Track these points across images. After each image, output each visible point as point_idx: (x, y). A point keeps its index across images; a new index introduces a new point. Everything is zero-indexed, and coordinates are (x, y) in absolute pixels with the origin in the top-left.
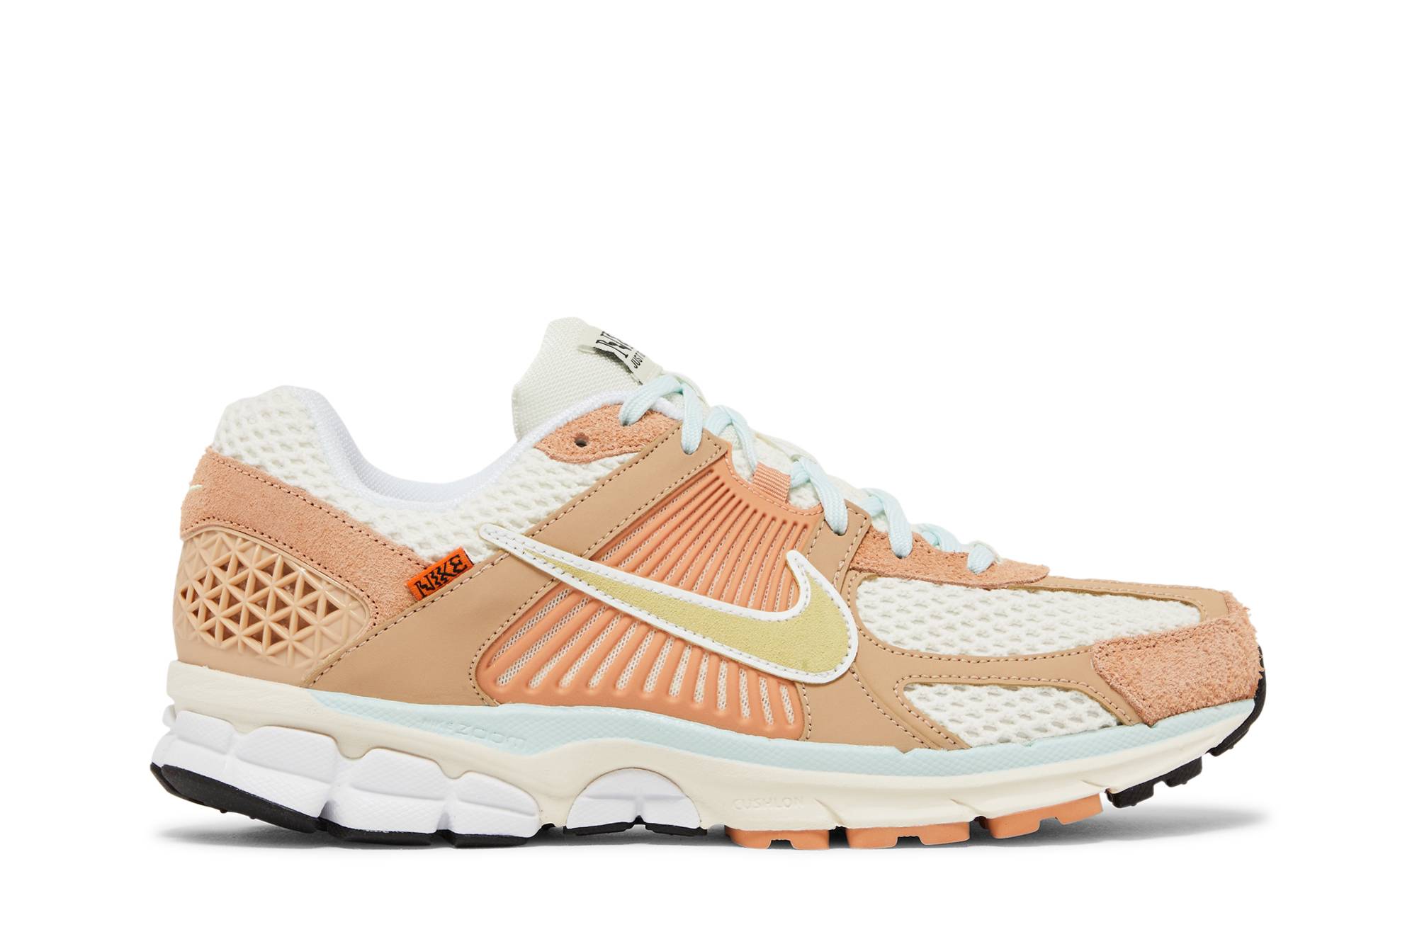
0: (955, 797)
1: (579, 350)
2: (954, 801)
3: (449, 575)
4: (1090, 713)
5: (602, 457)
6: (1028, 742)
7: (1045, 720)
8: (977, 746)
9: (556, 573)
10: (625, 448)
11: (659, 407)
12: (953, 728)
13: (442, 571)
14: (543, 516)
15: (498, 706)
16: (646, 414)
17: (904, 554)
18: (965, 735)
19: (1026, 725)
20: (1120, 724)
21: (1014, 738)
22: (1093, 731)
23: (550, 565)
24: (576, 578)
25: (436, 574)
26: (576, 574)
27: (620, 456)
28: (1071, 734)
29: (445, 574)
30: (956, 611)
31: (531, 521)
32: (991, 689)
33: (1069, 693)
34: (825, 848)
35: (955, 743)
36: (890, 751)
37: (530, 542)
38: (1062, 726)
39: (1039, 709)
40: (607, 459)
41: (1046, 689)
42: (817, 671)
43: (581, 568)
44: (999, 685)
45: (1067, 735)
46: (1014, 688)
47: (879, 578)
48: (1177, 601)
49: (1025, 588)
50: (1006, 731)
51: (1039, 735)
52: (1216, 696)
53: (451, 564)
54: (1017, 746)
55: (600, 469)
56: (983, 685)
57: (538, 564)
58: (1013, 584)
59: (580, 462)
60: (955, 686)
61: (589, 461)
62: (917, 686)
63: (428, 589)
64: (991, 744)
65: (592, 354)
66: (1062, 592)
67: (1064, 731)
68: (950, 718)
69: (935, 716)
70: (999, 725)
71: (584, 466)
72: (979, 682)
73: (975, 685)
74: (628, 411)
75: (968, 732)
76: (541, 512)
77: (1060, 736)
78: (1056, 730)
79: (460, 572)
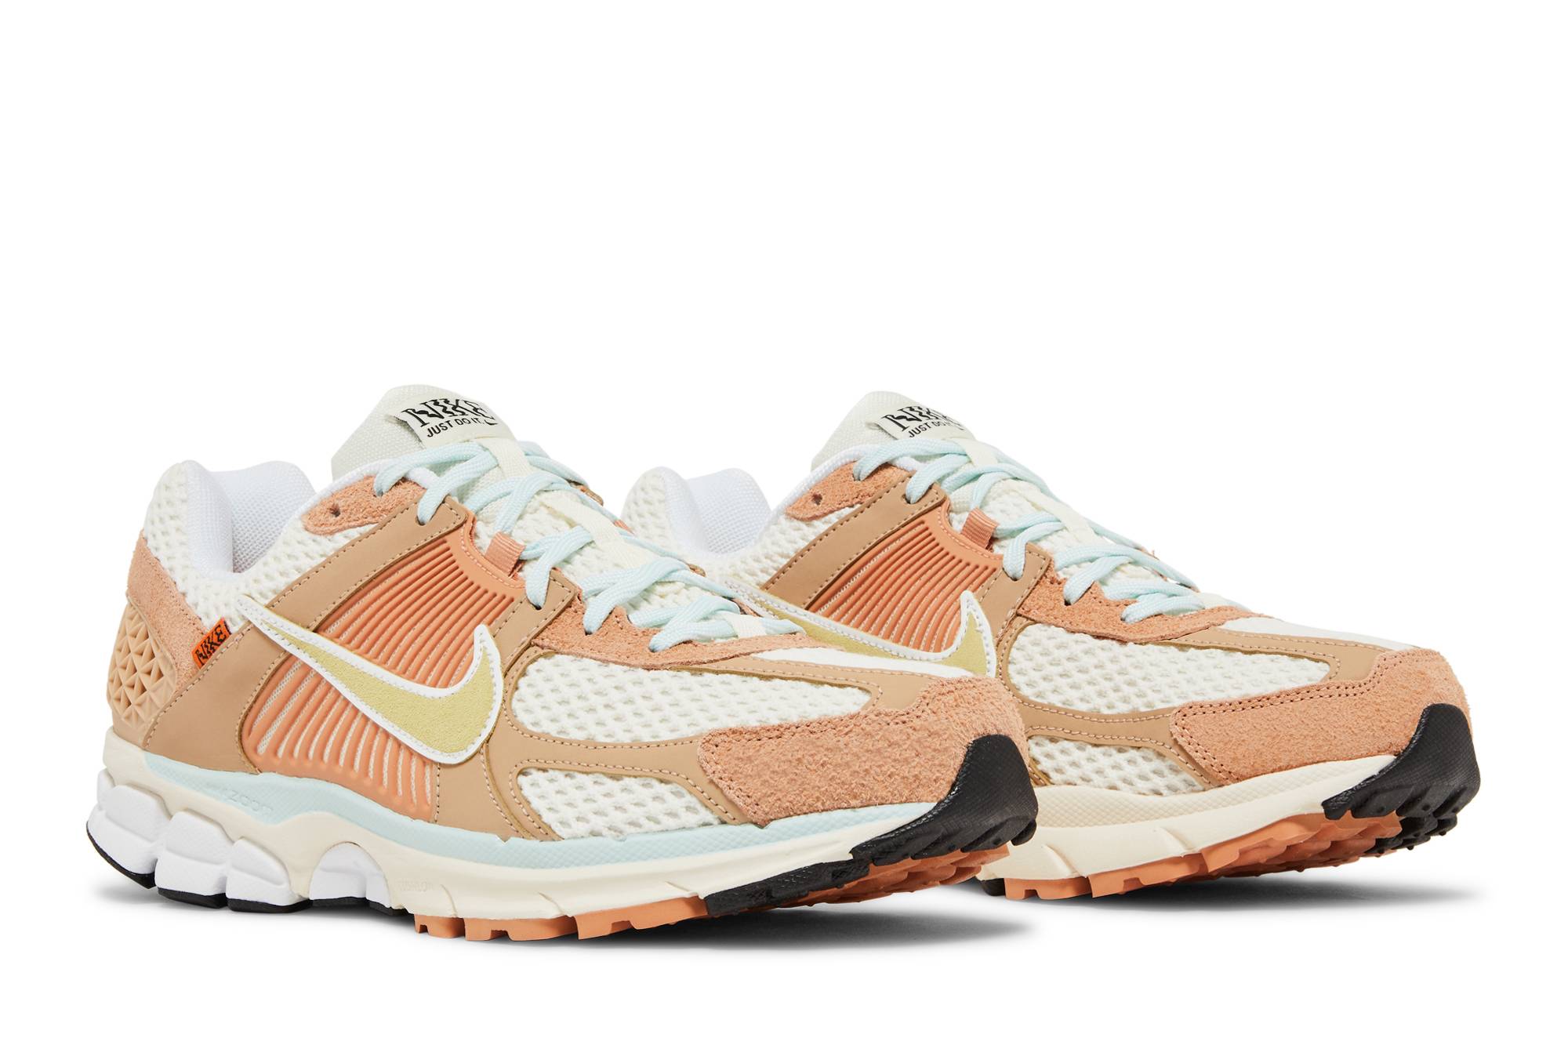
0: (544, 892)
1: (386, 420)
2: (543, 895)
3: (216, 644)
4: (688, 808)
5: (345, 529)
6: (621, 837)
7: (636, 813)
8: (569, 839)
9: (284, 644)
10: (369, 519)
11: (412, 476)
12: (548, 818)
13: (211, 641)
14: (282, 587)
15: (258, 774)
16: (397, 484)
17: (592, 630)
18: (557, 826)
19: (618, 818)
20: (723, 823)
21: (605, 832)
22: (691, 829)
23: (280, 636)
24: (300, 650)
25: (207, 644)
26: (300, 645)
27: (362, 528)
28: (667, 830)
29: (212, 643)
30: (604, 693)
31: (274, 592)
32: (598, 777)
33: (669, 786)
34: (446, 937)
35: (546, 833)
36: (494, 839)
37: (268, 613)
38: (658, 822)
39: (635, 802)
40: (350, 530)
41: (648, 780)
42: (450, 751)
43: (302, 639)
44: (604, 774)
45: (662, 831)
46: (616, 777)
47: (556, 656)
48: (855, 687)
49: (689, 670)
50: (598, 823)
51: (633, 829)
52: (855, 797)
53: (216, 633)
54: (609, 840)
55: (341, 540)
56: (590, 773)
57: (271, 635)
58: (676, 665)
59: (325, 534)
60: (566, 773)
61: (332, 533)
62: (533, 771)
63: (204, 658)
64: (582, 837)
65: (391, 422)
66: (728, 675)
67: (656, 827)
68: (548, 807)
69: (537, 804)
70: (591, 817)
71: (329, 537)
72: (587, 769)
73: (583, 773)
74: (380, 482)
75: (561, 823)
76: (282, 583)
77: (654, 832)
78: (649, 825)
79: (222, 641)
